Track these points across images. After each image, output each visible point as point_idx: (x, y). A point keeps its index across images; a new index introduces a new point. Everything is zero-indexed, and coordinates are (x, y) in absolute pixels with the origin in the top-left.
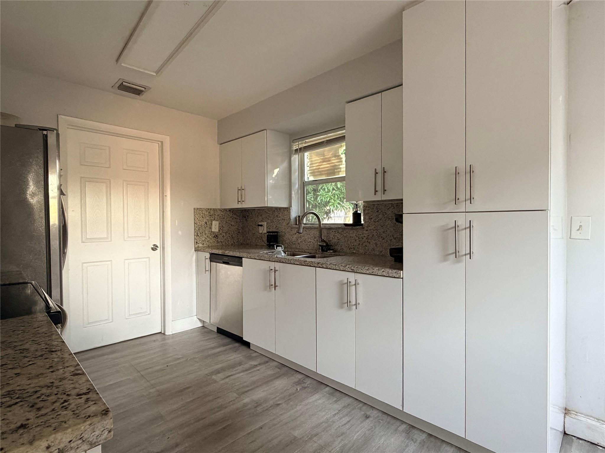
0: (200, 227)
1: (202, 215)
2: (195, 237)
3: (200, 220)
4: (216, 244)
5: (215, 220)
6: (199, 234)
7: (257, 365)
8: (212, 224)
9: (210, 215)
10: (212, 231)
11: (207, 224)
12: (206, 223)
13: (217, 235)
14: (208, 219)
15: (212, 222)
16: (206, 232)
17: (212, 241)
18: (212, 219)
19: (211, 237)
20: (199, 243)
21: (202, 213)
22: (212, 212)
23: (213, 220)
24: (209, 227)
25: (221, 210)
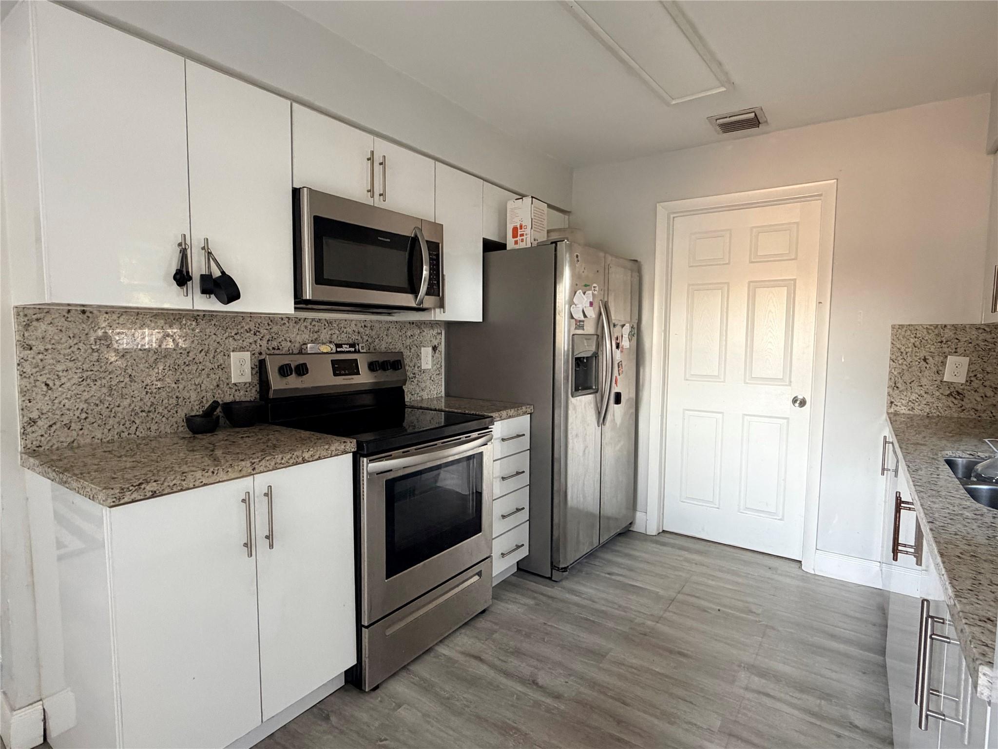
0: (904, 367)
1: (912, 340)
2: (891, 390)
3: (907, 353)
4: (956, 415)
5: (956, 352)
6: (899, 385)
7: (857, 727)
8: (944, 363)
9: (941, 342)
10: (945, 380)
11: (927, 363)
12: (925, 360)
13: (960, 391)
14: (932, 350)
15: (946, 357)
16: (924, 381)
17: (940, 405)
18: (946, 350)
19: (937, 394)
20: (899, 404)
21: (912, 336)
22: (948, 334)
23: (950, 353)
24: (935, 369)
25: (982, 327)
